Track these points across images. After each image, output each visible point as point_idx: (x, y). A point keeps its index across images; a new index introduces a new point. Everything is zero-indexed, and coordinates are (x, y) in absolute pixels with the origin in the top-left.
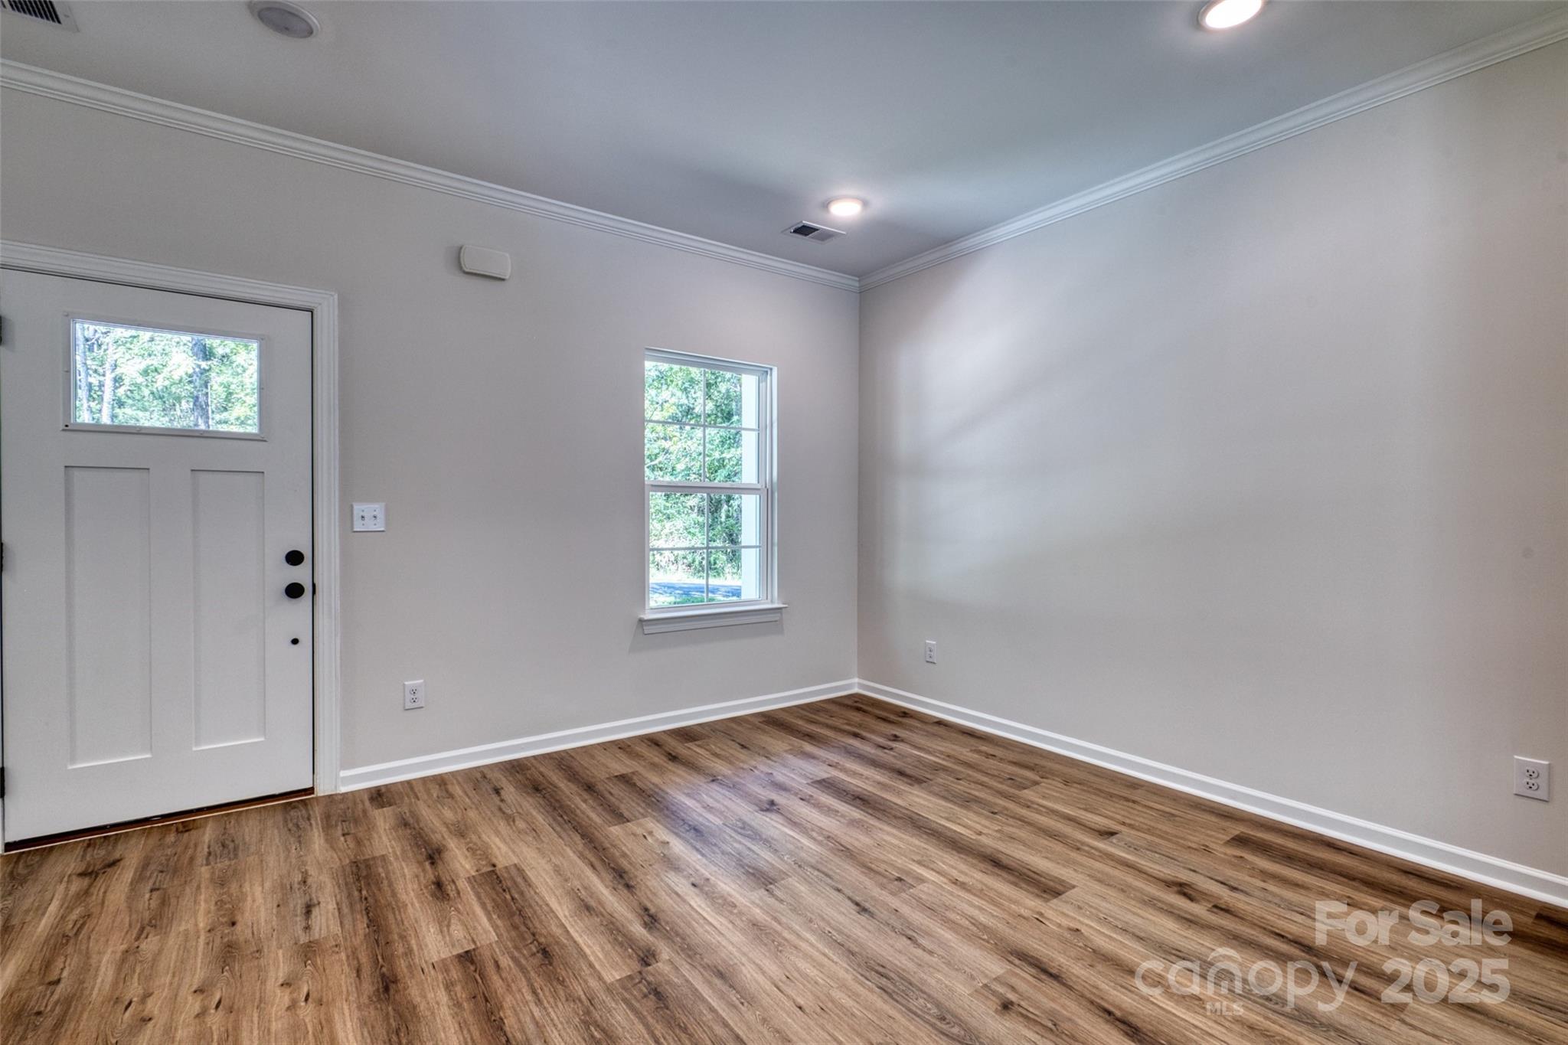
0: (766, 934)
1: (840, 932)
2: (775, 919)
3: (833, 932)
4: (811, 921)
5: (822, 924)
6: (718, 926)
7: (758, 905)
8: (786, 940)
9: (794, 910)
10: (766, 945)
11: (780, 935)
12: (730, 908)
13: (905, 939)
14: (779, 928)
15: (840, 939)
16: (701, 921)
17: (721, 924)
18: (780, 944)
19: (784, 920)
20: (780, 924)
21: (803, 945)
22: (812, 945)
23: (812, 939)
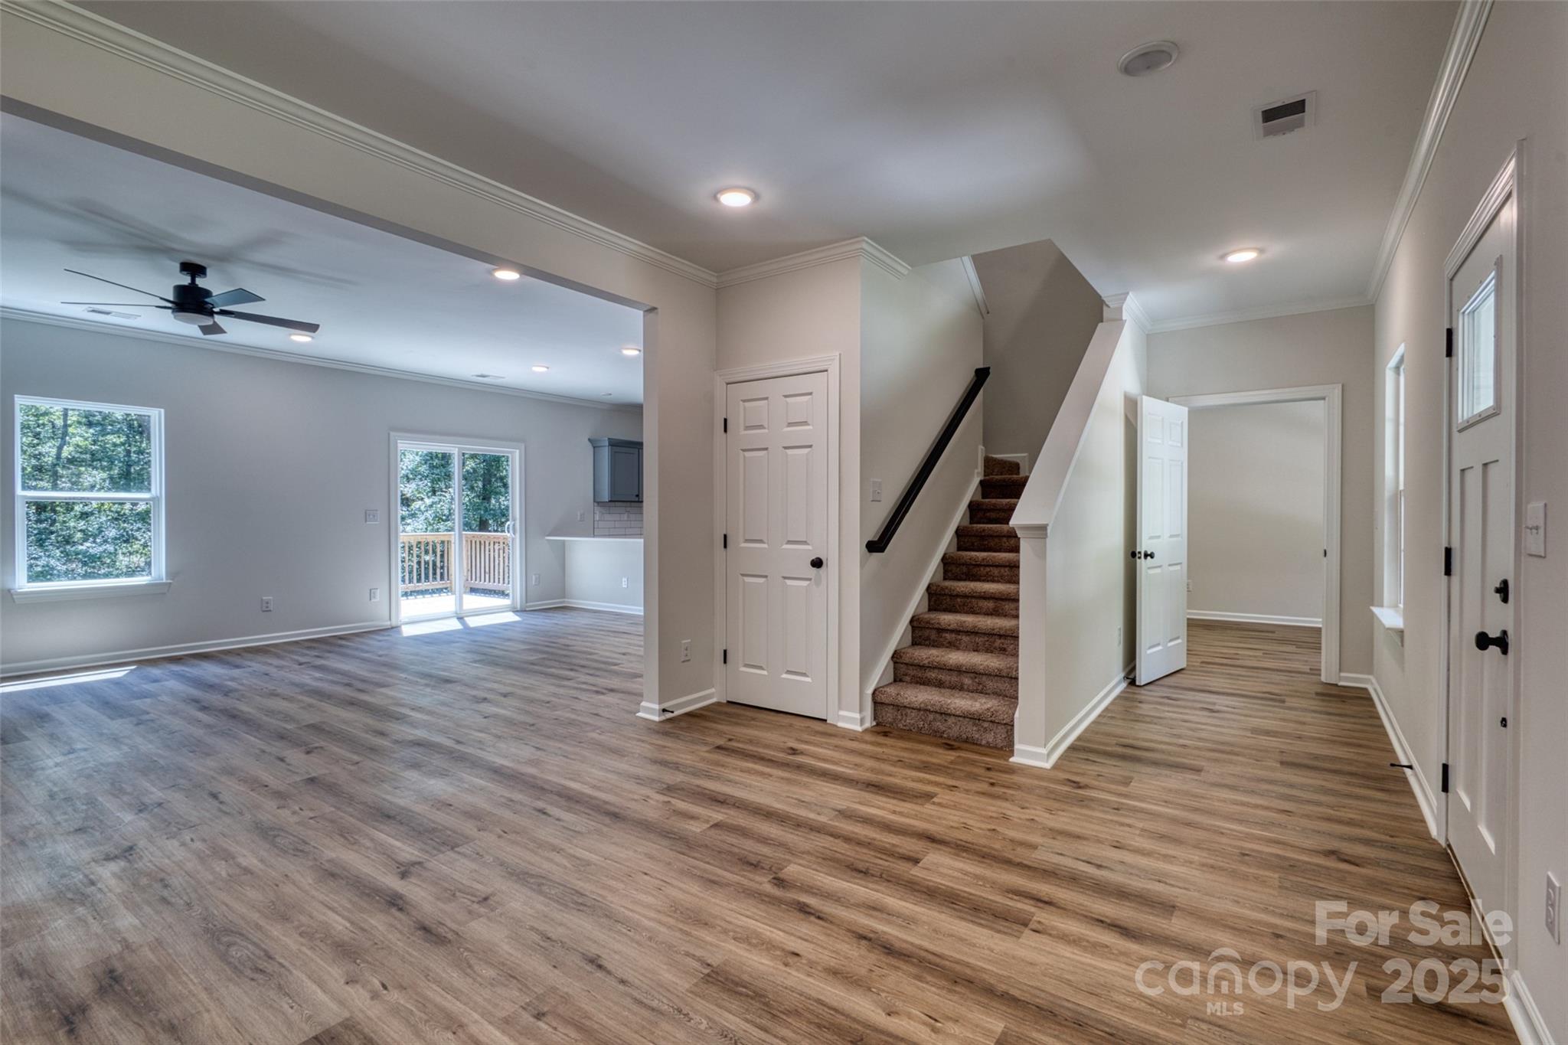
0: (690, 918)
1: (619, 932)
2: (688, 934)
3: (624, 931)
4: (650, 939)
5: (637, 937)
6: (738, 916)
7: (711, 944)
8: (670, 916)
9: (670, 947)
10: (687, 909)
11: (677, 919)
12: (739, 935)
13: (554, 937)
14: (681, 926)
15: (619, 926)
16: (757, 917)
17: (737, 918)
18: (675, 912)
19: (678, 934)
20: (681, 930)
21: (653, 914)
22: (645, 916)
23: (646, 922)
